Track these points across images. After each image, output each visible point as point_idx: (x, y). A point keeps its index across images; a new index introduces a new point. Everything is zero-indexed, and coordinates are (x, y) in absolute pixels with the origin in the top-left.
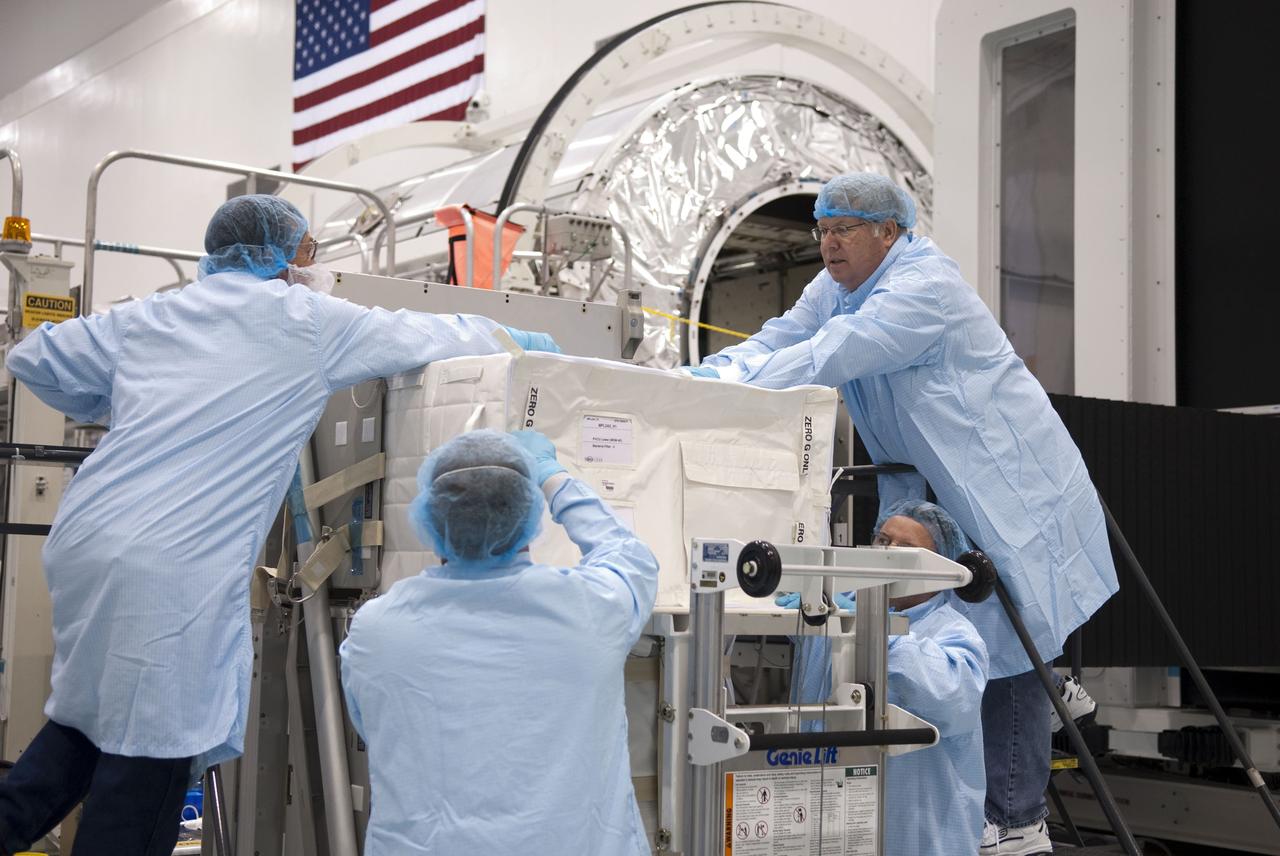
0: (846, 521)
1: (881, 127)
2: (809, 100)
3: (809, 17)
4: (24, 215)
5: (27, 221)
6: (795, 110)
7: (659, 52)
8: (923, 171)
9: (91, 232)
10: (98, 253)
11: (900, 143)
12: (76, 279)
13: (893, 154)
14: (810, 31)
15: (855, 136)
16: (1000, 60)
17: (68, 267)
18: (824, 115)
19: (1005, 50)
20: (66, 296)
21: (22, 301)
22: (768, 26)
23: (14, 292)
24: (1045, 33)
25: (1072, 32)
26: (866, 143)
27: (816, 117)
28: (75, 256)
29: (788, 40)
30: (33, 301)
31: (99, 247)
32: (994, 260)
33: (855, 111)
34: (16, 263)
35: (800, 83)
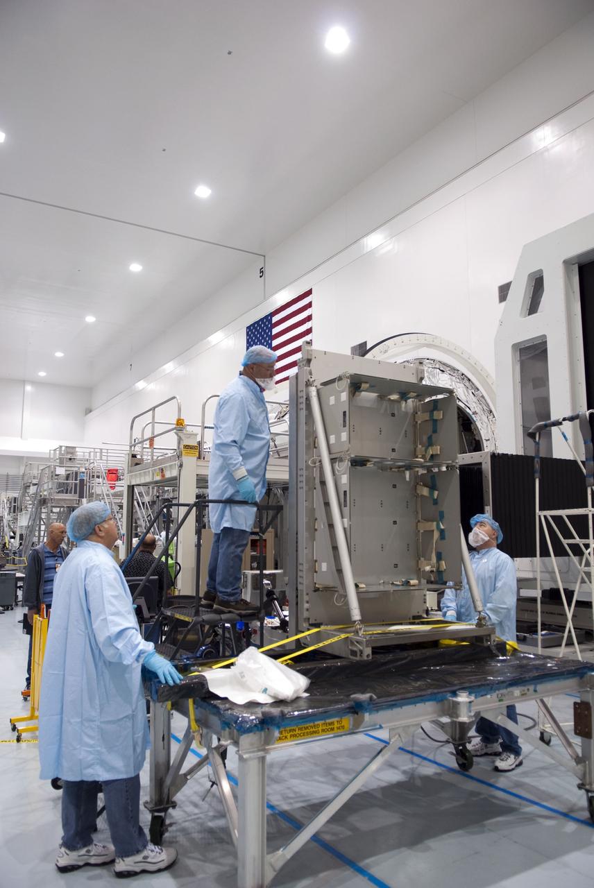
0: (489, 505)
1: (463, 374)
2: (437, 366)
3: (436, 337)
4: (182, 418)
5: (183, 420)
6: (433, 370)
7: (386, 351)
8: (478, 390)
9: (203, 422)
10: (206, 429)
11: (469, 380)
12: (199, 439)
13: (467, 384)
14: (437, 342)
15: (454, 378)
16: (518, 353)
17: (196, 435)
18: (443, 371)
19: (520, 349)
20: (196, 445)
21: (182, 447)
22: (423, 342)
23: (179, 443)
24: (535, 343)
25: (546, 342)
26: (458, 380)
27: (440, 372)
28: (198, 430)
29: (429, 346)
30: (187, 447)
31: (206, 427)
32: (520, 422)
33: (454, 369)
34: (179, 434)
35: (434, 361)
